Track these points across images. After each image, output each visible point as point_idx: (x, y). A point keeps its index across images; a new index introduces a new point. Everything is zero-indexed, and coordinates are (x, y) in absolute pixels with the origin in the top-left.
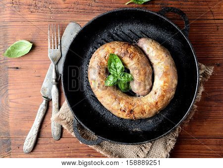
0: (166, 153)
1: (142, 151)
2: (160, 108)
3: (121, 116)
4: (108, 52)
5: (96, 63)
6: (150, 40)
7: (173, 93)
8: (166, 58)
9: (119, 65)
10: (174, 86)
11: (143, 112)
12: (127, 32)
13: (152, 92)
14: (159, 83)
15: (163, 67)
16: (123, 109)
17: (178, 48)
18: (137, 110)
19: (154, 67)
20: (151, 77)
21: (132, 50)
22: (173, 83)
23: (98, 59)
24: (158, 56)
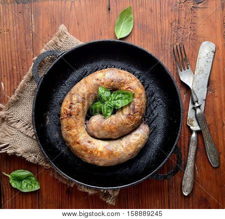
2: (73, 147)
3: (64, 103)
4: (135, 90)
5: (124, 78)
6: (147, 137)
7: (89, 161)
8: (127, 153)
9: (120, 104)
10: (96, 162)
11: (69, 128)
12: (155, 112)
13: (90, 139)
14: (100, 146)
15: (118, 150)
16: (73, 106)
17: (137, 167)
18: (72, 121)
19: (118, 141)
20: (108, 136)
21: (137, 117)
22: (100, 161)
23: (128, 80)
24: (130, 145)
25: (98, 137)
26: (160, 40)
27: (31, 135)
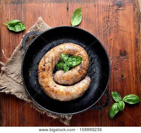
0: (14, 92)
1: (16, 77)
2: (45, 89)
3: (41, 63)
4: (83, 57)
5: (77, 49)
6: (89, 84)
7: (55, 98)
8: (77, 93)
9: (74, 64)
10: (59, 98)
11: (43, 77)
12: (94, 70)
13: (56, 84)
14: (62, 89)
15: (72, 91)
16: (46, 65)
17: (83, 102)
18: (45, 73)
19: (72, 86)
20: (66, 83)
21: (84, 72)
22: (61, 98)
23: (79, 50)
24: (79, 89)
25: (60, 83)
26: (97, 28)
27: (20, 82)
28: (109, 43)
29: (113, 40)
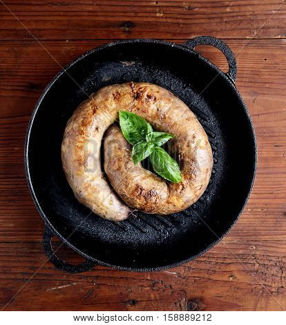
2: (89, 104)
3: (155, 88)
4: (178, 197)
5: (198, 178)
6: (108, 217)
7: (68, 130)
8: (81, 188)
10: (67, 140)
11: (117, 97)
12: (148, 229)
13: (103, 129)
14: (92, 145)
15: (86, 174)
16: (151, 101)
17: (62, 204)
18: (128, 100)
19: (100, 172)
20: (106, 157)
21: (138, 201)
22: (69, 147)
23: (196, 185)
24: (95, 191)
25: (106, 142)
28: (223, 268)
29: (231, 279)
